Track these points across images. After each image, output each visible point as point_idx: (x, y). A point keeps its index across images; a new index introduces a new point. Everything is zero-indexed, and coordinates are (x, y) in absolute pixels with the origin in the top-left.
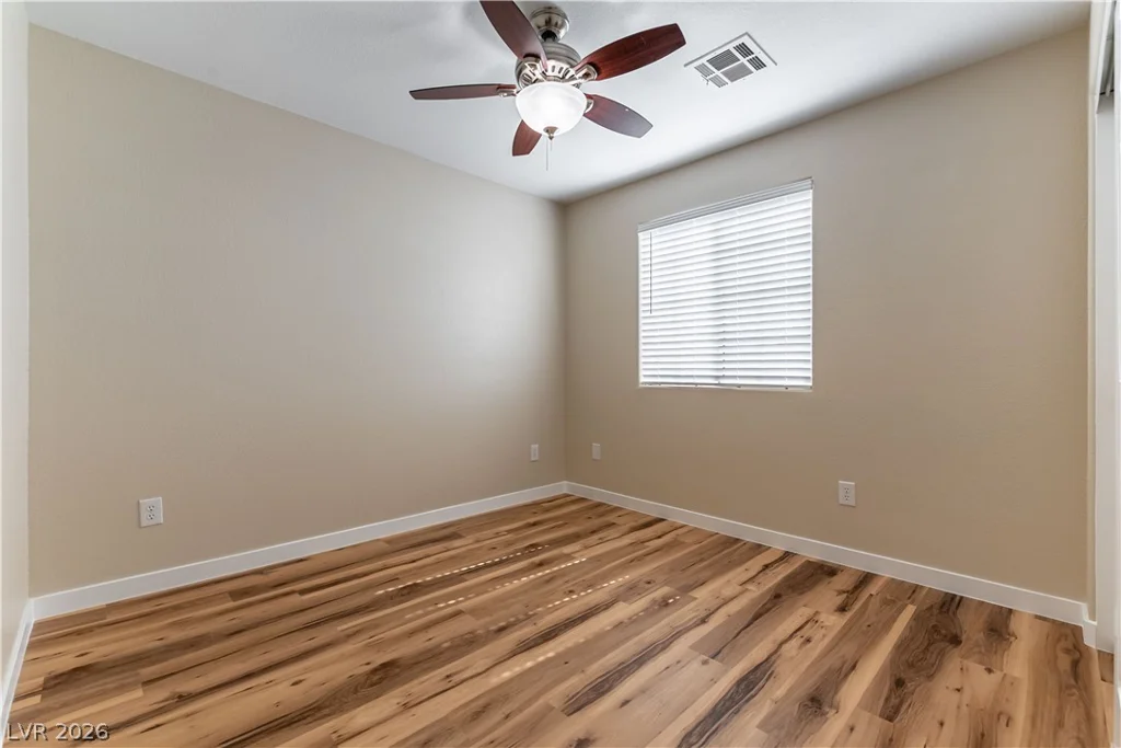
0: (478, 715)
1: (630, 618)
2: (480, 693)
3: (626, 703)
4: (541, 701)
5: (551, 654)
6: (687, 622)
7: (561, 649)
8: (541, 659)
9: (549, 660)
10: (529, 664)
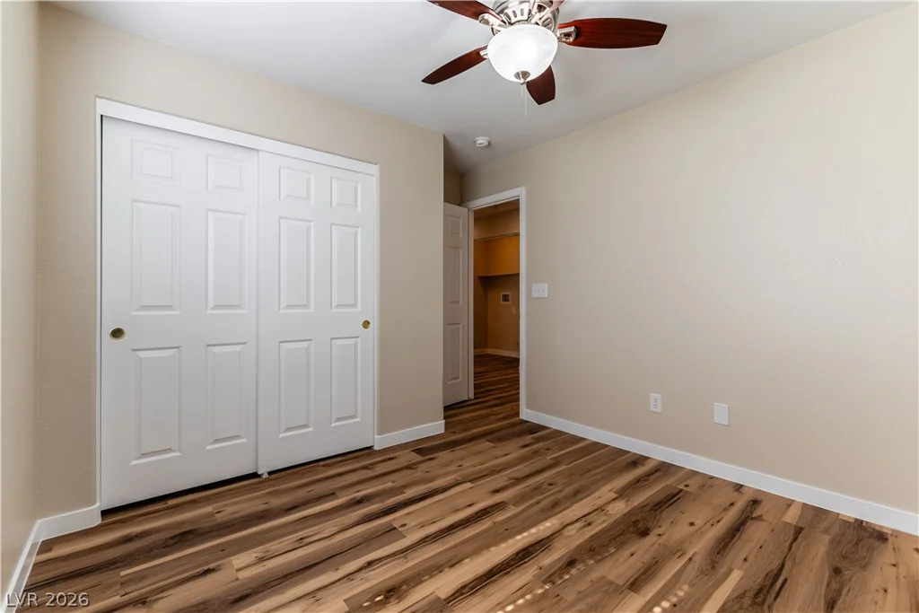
0: (555, 505)
1: (441, 571)
2: (560, 514)
3: (470, 505)
4: (520, 509)
5: (519, 537)
6: (388, 563)
7: (511, 541)
8: (525, 534)
9: (520, 532)
10: (533, 530)
